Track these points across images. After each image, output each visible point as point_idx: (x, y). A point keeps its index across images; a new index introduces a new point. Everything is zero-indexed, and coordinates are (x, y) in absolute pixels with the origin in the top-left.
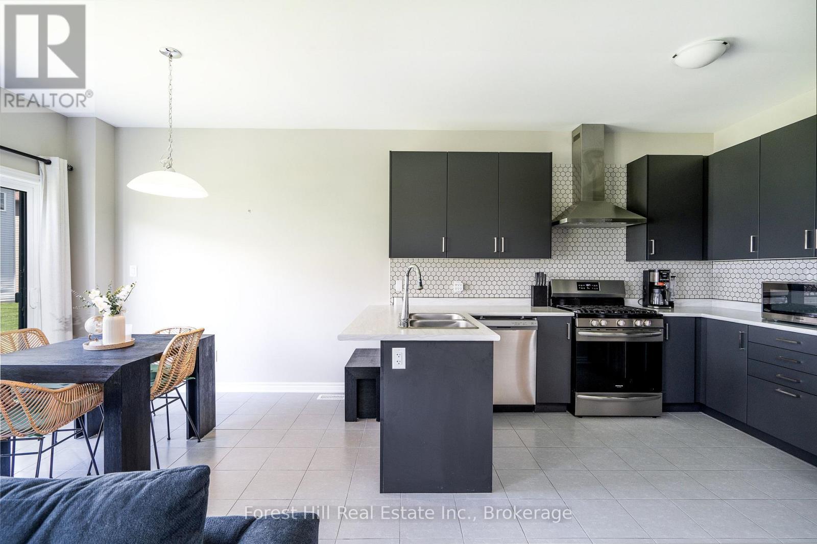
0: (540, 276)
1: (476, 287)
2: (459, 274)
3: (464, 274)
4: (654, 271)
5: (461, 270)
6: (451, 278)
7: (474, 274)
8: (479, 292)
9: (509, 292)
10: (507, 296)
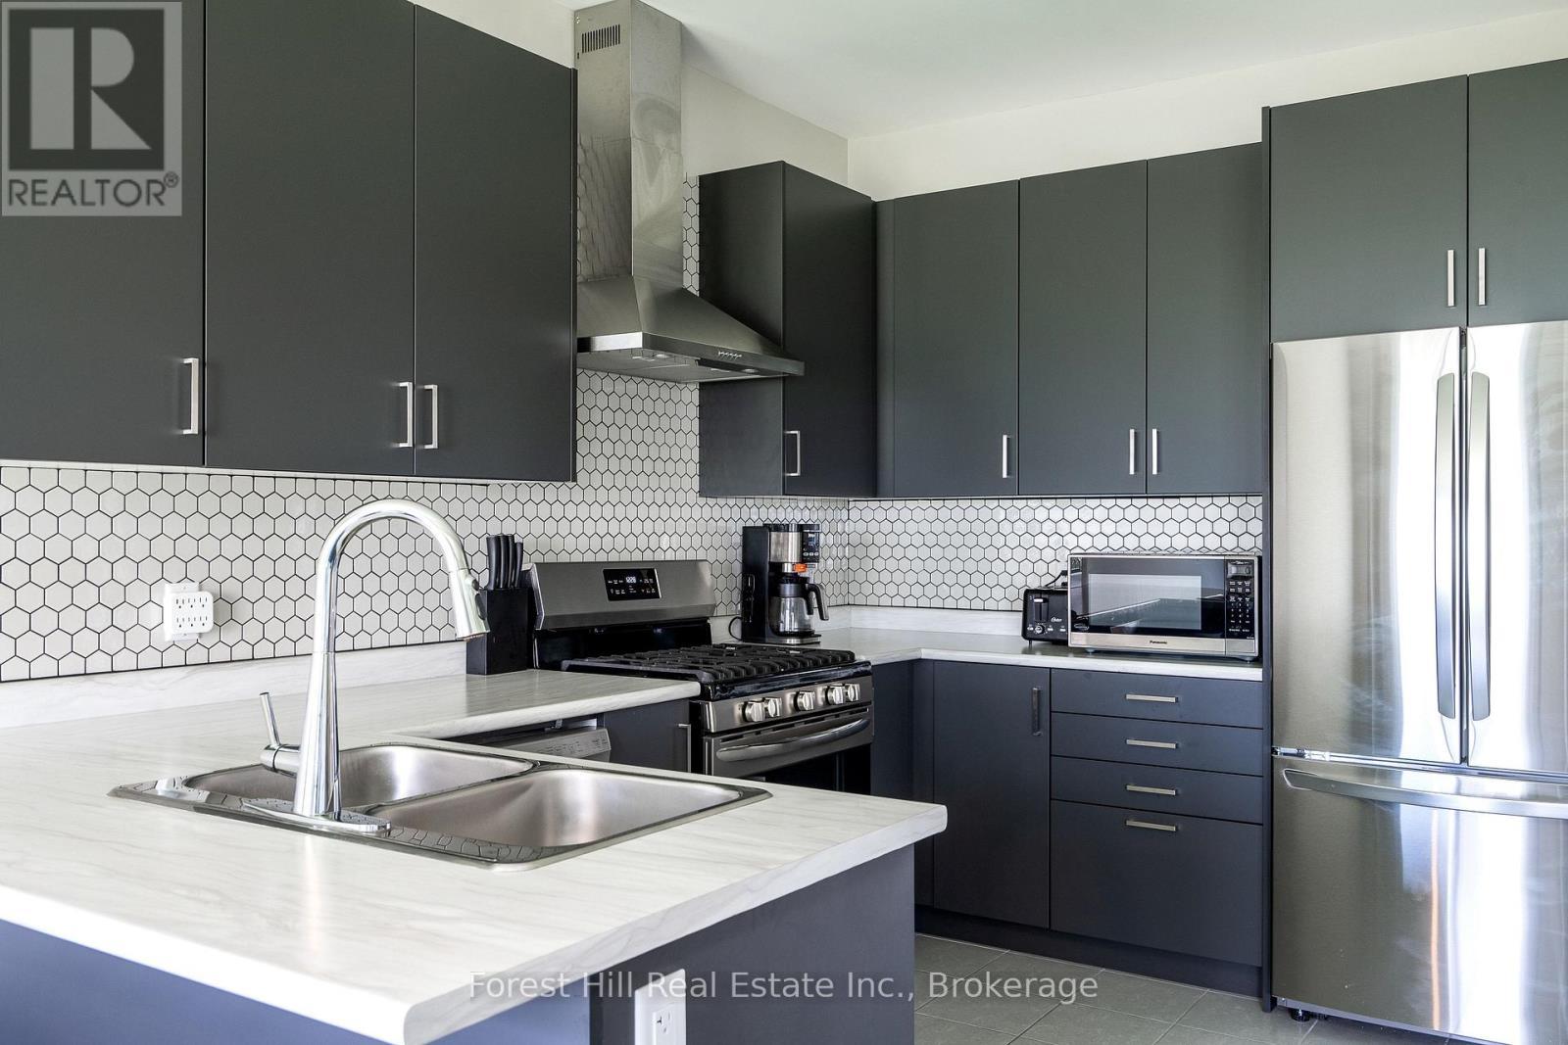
0: (506, 549)
1: (264, 610)
2: (186, 548)
3: (209, 548)
4: (786, 528)
5: (197, 526)
6: (150, 570)
7: (253, 547)
8: (274, 630)
9: (389, 621)
10: (380, 639)
